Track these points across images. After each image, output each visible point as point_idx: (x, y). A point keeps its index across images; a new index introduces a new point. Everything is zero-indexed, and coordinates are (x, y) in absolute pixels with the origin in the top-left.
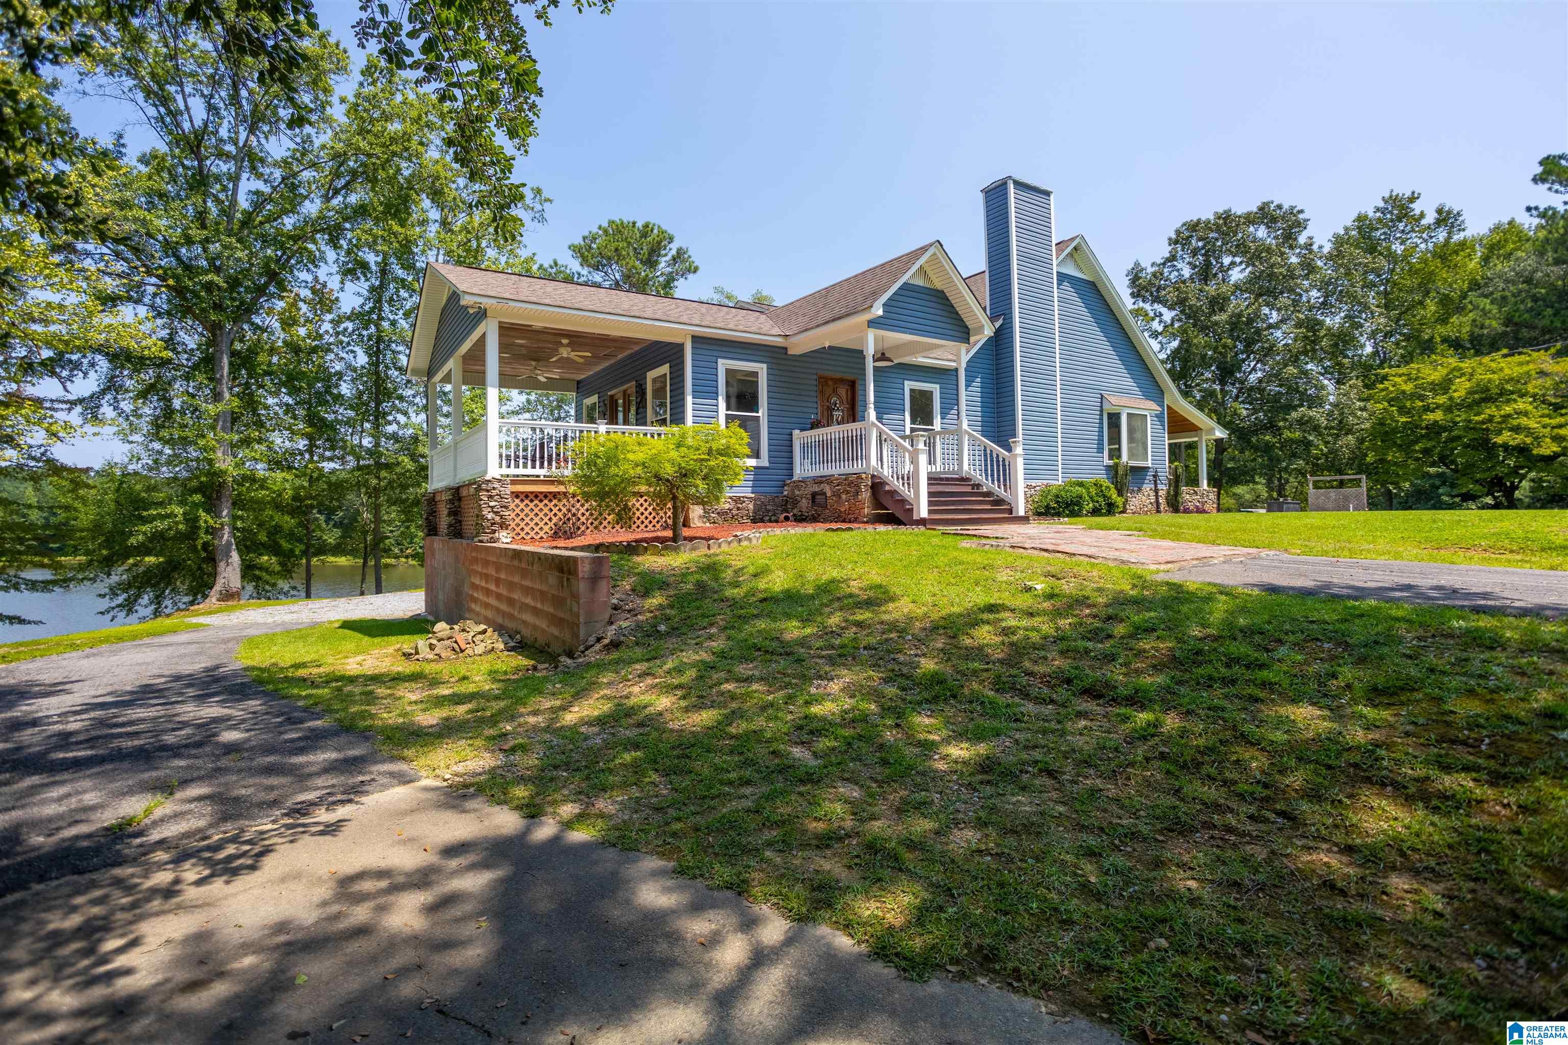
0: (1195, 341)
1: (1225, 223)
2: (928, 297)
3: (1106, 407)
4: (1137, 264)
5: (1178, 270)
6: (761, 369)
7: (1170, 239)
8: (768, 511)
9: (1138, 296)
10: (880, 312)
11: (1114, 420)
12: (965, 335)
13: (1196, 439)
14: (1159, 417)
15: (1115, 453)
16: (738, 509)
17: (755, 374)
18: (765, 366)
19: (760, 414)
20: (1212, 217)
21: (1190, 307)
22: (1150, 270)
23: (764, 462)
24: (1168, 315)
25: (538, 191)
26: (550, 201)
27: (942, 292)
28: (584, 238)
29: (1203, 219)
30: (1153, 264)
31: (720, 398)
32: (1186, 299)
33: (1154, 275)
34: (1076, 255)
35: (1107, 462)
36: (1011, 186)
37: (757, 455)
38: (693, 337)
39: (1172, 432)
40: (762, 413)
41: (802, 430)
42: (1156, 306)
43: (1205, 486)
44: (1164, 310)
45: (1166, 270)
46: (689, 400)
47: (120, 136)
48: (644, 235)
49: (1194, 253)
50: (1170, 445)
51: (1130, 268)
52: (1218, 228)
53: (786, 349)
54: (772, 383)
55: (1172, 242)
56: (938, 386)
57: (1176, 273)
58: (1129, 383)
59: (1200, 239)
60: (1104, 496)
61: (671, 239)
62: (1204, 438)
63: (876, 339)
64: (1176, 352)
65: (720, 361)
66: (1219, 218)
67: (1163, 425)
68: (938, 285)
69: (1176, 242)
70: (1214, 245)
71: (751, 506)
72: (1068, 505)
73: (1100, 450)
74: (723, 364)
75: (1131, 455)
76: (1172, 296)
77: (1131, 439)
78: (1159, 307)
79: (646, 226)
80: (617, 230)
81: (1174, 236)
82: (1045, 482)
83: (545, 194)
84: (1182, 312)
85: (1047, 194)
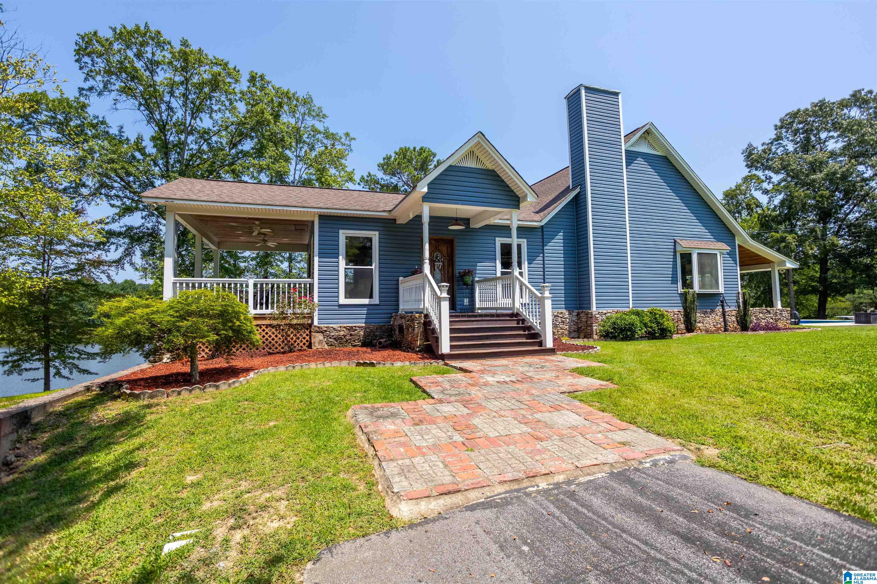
0: (796, 194)
1: (821, 109)
2: (481, 176)
3: (679, 248)
4: (750, 145)
5: (784, 147)
6: (375, 236)
7: (776, 126)
8: (376, 336)
9: (751, 167)
10: (425, 190)
11: (686, 258)
12: (516, 203)
13: (770, 269)
14: (731, 254)
15: (687, 284)
16: (351, 335)
17: (370, 240)
18: (377, 233)
19: (373, 267)
20: (809, 107)
21: (792, 170)
22: (760, 148)
23: (376, 300)
24: (776, 178)
25: (347, 135)
26: (354, 139)
27: (493, 171)
28: (384, 159)
29: (802, 108)
30: (763, 144)
31: (341, 257)
32: (789, 165)
33: (764, 151)
34: (649, 138)
35: (680, 290)
36: (583, 92)
37: (371, 297)
38: (320, 216)
39: (743, 265)
40: (374, 267)
41: (405, 277)
42: (766, 172)
43: (779, 306)
44: (772, 174)
45: (773, 147)
46: (316, 259)
47: (122, 127)
48: (420, 154)
49: (796, 132)
50: (742, 276)
51: (744, 148)
52: (815, 114)
53: (395, 220)
54: (383, 244)
55: (776, 127)
56: (525, 240)
57: (782, 149)
58: (700, 229)
59: (800, 123)
60: (658, 323)
61: (434, 155)
62: (776, 269)
63: (431, 209)
64: (782, 203)
65: (341, 231)
66: (816, 106)
67: (735, 261)
68: (490, 166)
69: (781, 127)
70: (812, 126)
71: (362, 333)
72: (622, 330)
73: (674, 281)
74: (343, 235)
75: (702, 285)
76: (777, 164)
77: (702, 272)
78: (768, 173)
79: (421, 149)
80: (403, 153)
81: (779, 124)
82: (616, 309)
83: (352, 136)
84: (788, 175)
85: (617, 94)
